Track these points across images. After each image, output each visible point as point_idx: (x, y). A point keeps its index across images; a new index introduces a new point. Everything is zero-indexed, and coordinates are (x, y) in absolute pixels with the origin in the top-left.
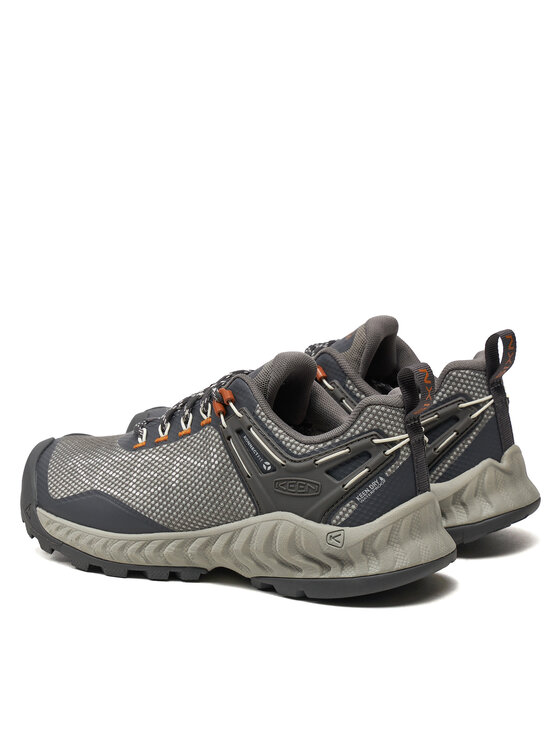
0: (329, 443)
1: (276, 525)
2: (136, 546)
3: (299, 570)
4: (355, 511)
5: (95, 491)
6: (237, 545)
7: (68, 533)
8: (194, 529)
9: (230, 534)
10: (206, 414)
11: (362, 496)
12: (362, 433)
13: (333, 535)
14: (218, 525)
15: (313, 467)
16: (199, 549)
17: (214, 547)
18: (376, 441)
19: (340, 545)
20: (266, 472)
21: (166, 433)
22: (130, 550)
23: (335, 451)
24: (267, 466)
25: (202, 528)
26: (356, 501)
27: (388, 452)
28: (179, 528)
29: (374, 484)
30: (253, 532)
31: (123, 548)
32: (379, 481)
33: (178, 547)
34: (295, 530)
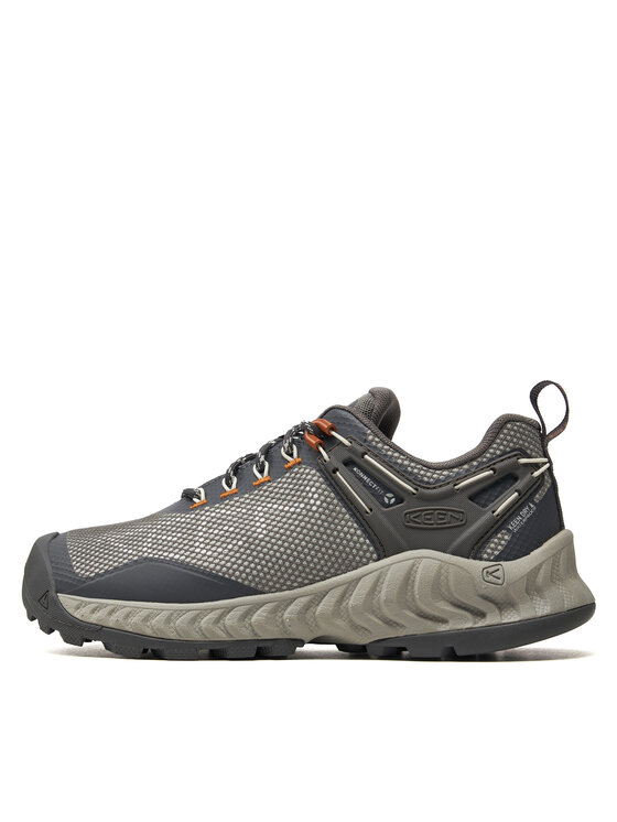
0: (466, 467)
1: (414, 565)
2: (213, 616)
3: (444, 621)
4: (509, 542)
5: (146, 558)
6: (354, 600)
7: (111, 612)
8: (290, 588)
9: (343, 588)
10: (291, 455)
11: (515, 524)
12: (504, 453)
13: (491, 570)
14: (323, 579)
15: (452, 493)
16: (300, 613)
17: (319, 608)
18: (523, 461)
19: (500, 582)
20: (389, 505)
21: (234, 486)
22: (204, 622)
23: (474, 474)
24: (390, 499)
25: (302, 585)
26: (508, 530)
27: (536, 474)
28: (271, 587)
29: (525, 510)
30: (378, 580)
31: (194, 620)
32: (530, 507)
33: (271, 612)
34: (441, 568)
